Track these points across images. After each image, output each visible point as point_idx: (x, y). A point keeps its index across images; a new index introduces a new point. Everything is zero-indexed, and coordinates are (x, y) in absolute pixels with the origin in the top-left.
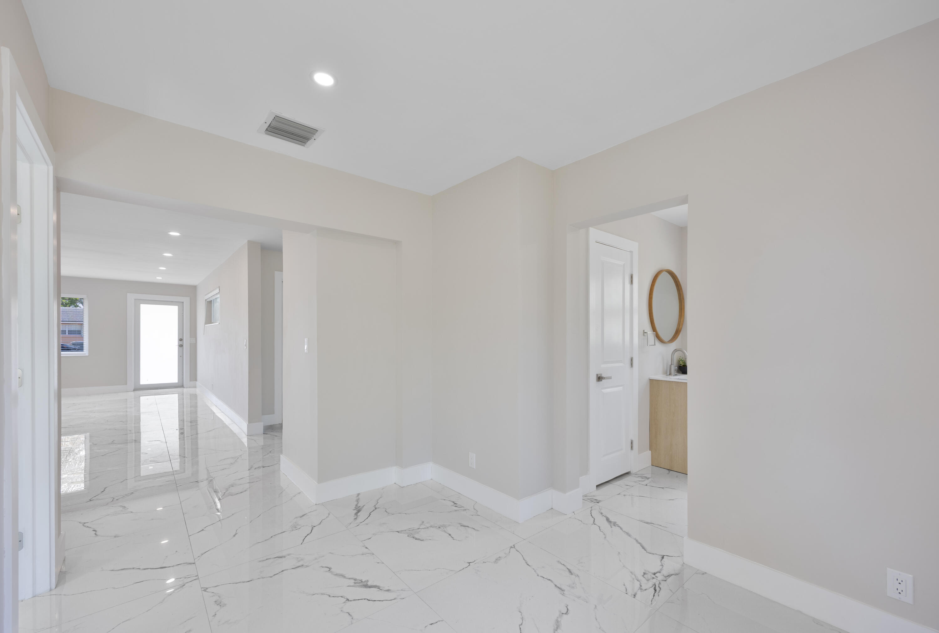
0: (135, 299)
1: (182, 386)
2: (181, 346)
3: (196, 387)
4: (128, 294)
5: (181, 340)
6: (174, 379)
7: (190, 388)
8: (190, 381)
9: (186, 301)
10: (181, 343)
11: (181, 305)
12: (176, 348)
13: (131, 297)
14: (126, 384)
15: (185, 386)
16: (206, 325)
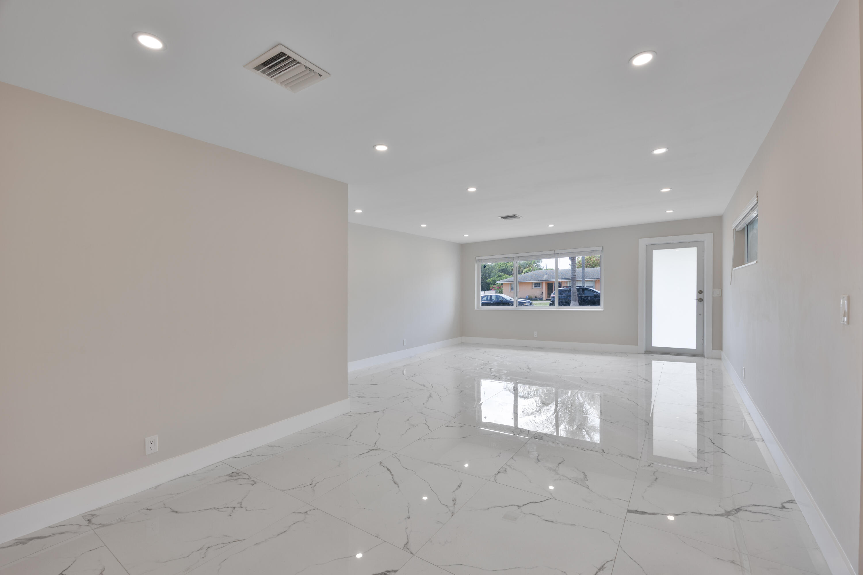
0: (647, 245)
1: (702, 355)
2: (700, 300)
3: (720, 359)
4: (639, 239)
5: (700, 292)
6: (691, 344)
7: (712, 358)
8: (712, 349)
9: (708, 238)
10: (701, 296)
11: (700, 245)
12: (694, 304)
13: (643, 243)
14: (637, 345)
15: (705, 355)
16: (734, 269)
